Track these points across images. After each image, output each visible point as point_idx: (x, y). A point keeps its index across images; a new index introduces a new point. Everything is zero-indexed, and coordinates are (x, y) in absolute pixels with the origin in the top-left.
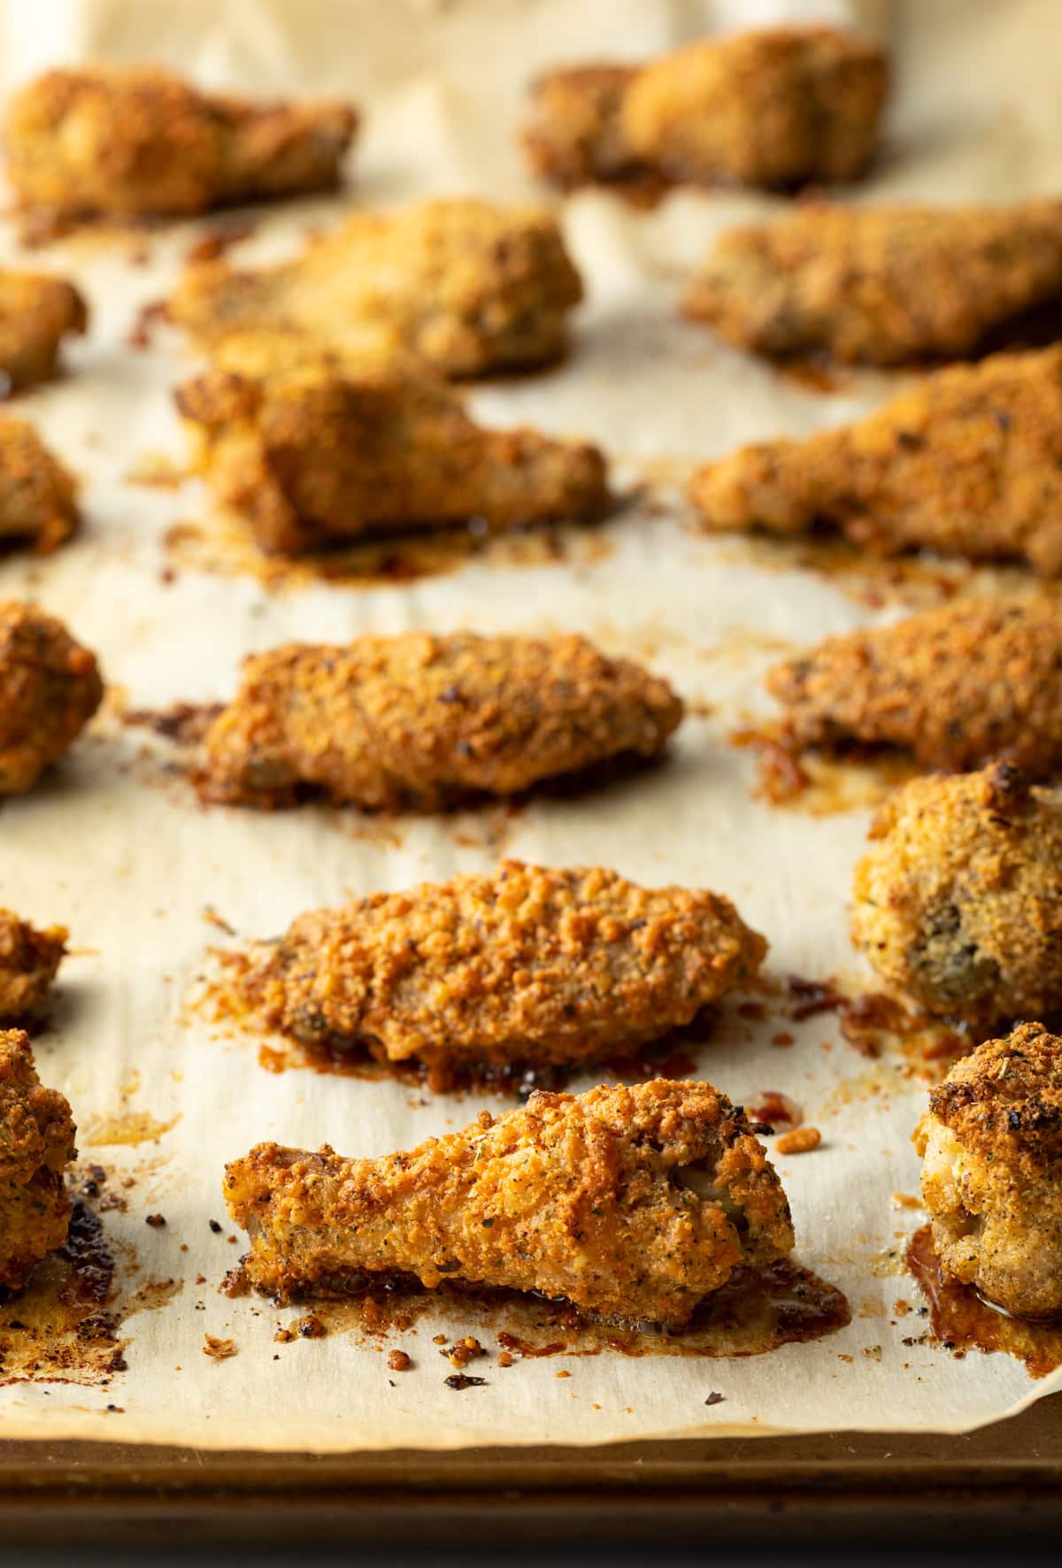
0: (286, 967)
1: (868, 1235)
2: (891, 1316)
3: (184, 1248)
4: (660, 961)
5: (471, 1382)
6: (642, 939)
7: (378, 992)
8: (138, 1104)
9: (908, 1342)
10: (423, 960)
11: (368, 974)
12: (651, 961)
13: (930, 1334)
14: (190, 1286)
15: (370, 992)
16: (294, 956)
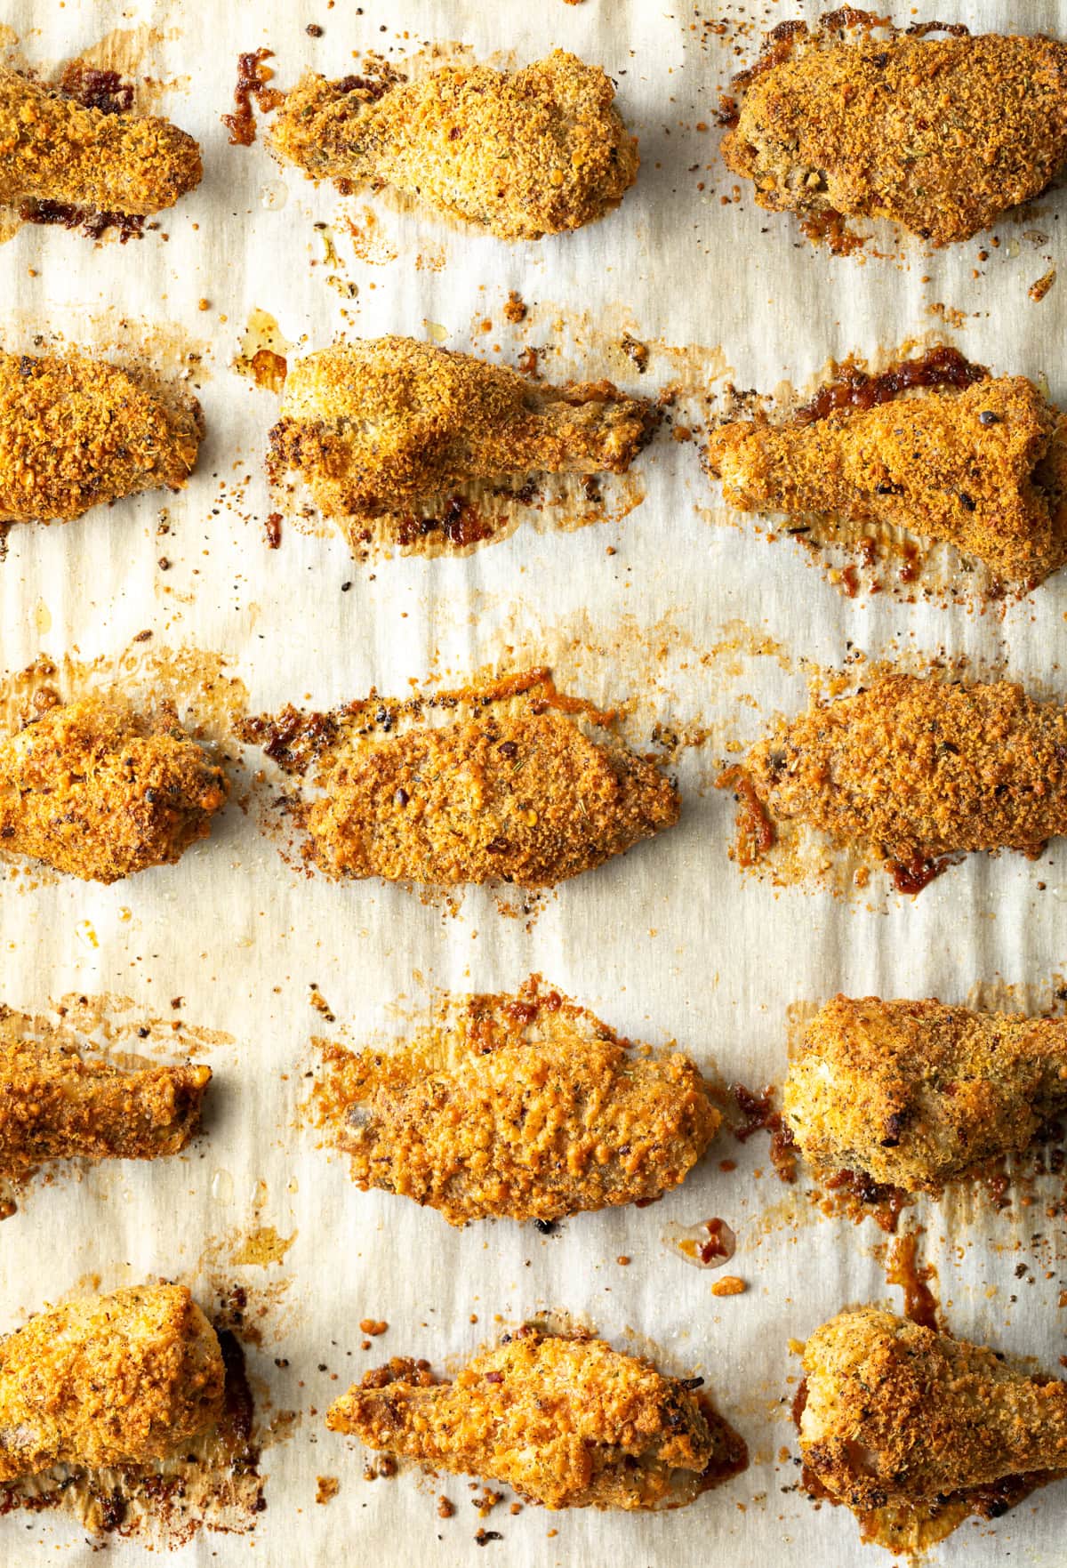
0: (370, 1146)
1: (770, 1382)
2: (777, 1463)
3: (302, 1384)
4: (638, 1179)
5: (491, 1536)
6: (628, 1163)
7: (435, 1189)
8: (267, 1221)
9: (785, 1490)
10: (468, 1170)
11: (428, 1177)
12: (631, 1178)
13: (801, 1484)
14: (306, 1416)
15: (429, 1188)
16: (376, 1135)
